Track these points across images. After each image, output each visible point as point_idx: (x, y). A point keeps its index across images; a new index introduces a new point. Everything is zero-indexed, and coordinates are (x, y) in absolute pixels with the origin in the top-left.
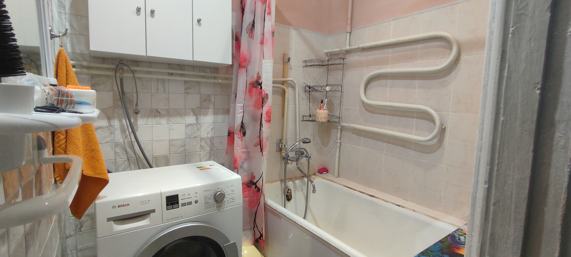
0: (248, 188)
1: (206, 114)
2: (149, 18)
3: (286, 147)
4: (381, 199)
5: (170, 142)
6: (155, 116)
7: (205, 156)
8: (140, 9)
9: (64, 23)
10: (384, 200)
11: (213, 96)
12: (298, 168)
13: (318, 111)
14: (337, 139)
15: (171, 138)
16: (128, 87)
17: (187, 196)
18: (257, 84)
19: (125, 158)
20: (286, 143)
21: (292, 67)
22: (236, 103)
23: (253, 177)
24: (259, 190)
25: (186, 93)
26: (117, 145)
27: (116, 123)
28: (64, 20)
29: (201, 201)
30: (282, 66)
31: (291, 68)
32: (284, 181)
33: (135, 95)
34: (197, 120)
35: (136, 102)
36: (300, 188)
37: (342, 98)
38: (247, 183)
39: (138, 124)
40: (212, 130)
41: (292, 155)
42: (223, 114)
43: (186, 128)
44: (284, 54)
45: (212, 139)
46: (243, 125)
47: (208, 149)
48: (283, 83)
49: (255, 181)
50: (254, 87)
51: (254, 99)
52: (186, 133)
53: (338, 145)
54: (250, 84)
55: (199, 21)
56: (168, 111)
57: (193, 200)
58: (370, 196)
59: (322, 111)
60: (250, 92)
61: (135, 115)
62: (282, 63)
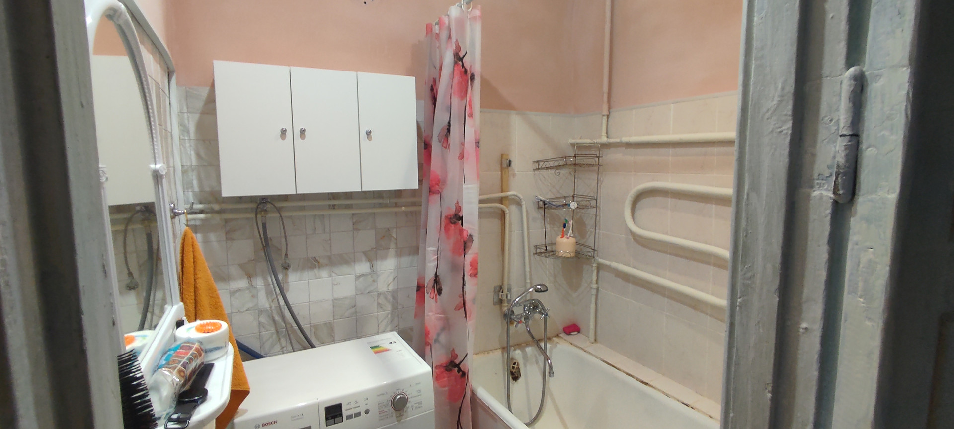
0: (447, 372)
1: (384, 257)
2: (298, 140)
3: (509, 298)
4: (659, 390)
5: (333, 303)
6: (312, 267)
7: (385, 318)
8: (285, 130)
9: (189, 153)
10: (663, 393)
11: (395, 230)
12: (529, 332)
13: (559, 239)
14: (591, 282)
15: (336, 296)
16: (274, 232)
17: (353, 405)
18: (456, 218)
19: (273, 330)
20: (509, 290)
21: (516, 172)
22: (427, 246)
23: (455, 356)
24: (464, 374)
25: (354, 229)
26: (261, 312)
27: (259, 282)
28: (188, 149)
29: (374, 410)
30: (500, 173)
31: (514, 175)
32: (506, 349)
33: (283, 240)
34: (372, 266)
35: (285, 251)
36: (534, 360)
37: (598, 218)
38: (445, 365)
39: (289, 280)
40: (394, 279)
41: (518, 311)
42: (410, 254)
43: (356, 280)
44: (502, 155)
45: (394, 294)
46: (438, 279)
47: (389, 308)
48: (501, 200)
49: (457, 362)
50: (452, 224)
51: (452, 240)
52: (356, 287)
53: (594, 292)
54: (446, 217)
55: (368, 133)
56: (329, 258)
57: (362, 410)
58: (643, 382)
59: (565, 240)
60: (447, 230)
61: (284, 271)
62: (500, 169)
